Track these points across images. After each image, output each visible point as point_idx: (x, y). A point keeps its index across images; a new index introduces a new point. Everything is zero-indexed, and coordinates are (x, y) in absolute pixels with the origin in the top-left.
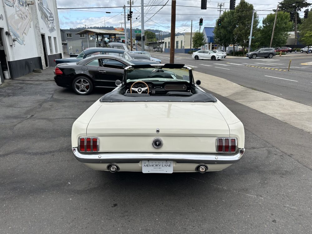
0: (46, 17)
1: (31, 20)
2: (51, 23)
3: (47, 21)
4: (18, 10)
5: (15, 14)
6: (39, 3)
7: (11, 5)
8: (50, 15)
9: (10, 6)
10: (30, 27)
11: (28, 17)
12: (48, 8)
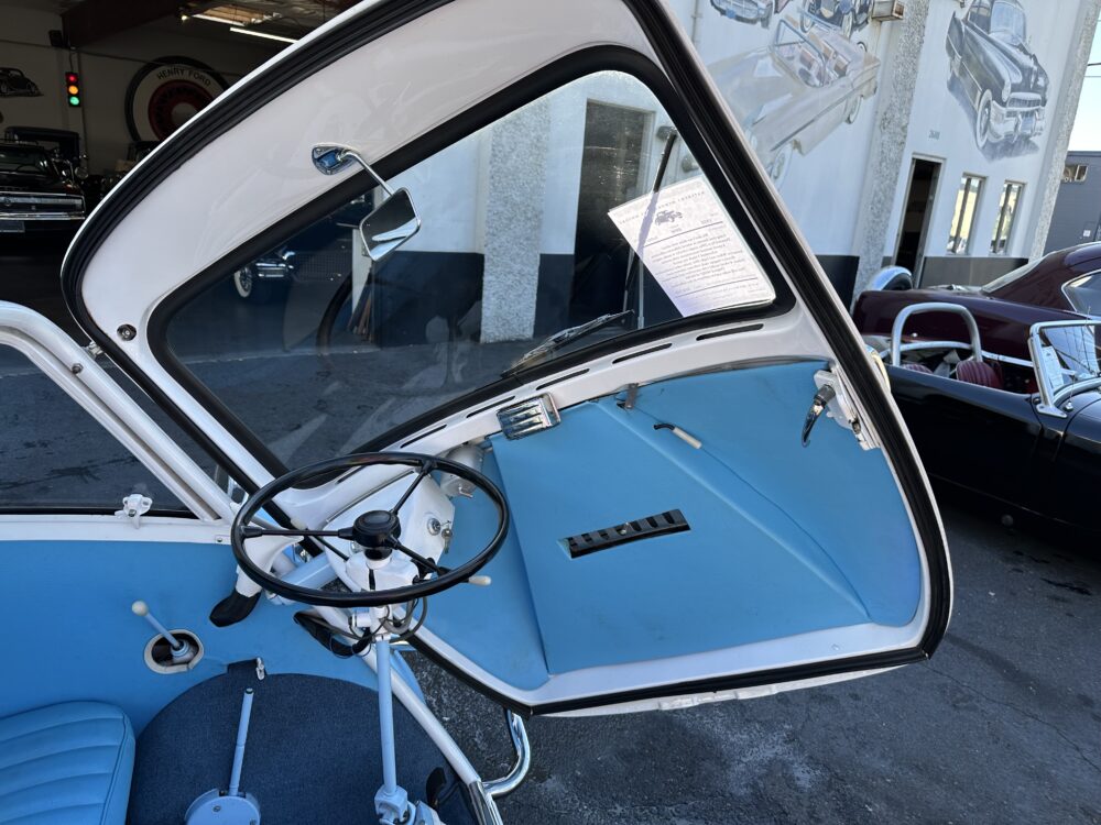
0: (992, 83)
1: (864, 90)
2: (1010, 114)
3: (988, 105)
4: (788, 36)
5: (762, 57)
6: (961, 16)
7: (752, 17)
8: (1026, 80)
9: (739, 19)
10: (849, 121)
11: (851, 75)
12: (1023, 49)
